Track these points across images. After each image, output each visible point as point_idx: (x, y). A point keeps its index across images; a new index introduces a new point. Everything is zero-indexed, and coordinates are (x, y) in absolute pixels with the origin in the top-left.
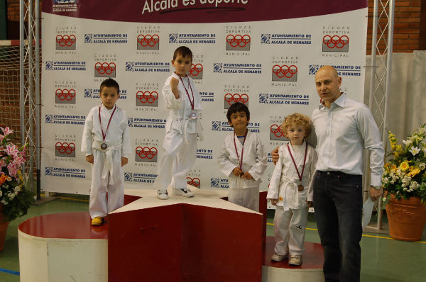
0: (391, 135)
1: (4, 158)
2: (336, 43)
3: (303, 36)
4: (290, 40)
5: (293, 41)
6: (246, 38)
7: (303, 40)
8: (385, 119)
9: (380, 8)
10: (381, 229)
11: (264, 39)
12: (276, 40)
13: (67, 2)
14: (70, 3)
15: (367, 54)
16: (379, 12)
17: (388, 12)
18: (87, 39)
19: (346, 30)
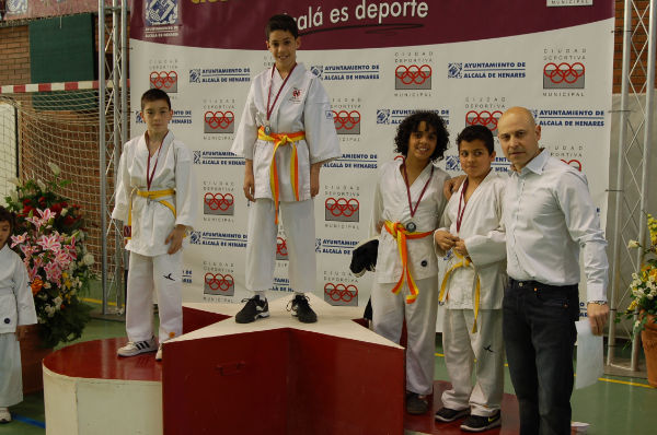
0: (651, 220)
1: (41, 255)
2: (564, 75)
3: (513, 65)
4: (492, 72)
5: (497, 73)
6: (425, 69)
7: (513, 71)
8: (642, 195)
9: (634, 18)
10: (637, 369)
11: (453, 72)
12: (471, 73)
13: (165, 23)
14: (169, 25)
15: (614, 92)
16: (634, 26)
17: (647, 26)
18: (193, 76)
19: (580, 54)
